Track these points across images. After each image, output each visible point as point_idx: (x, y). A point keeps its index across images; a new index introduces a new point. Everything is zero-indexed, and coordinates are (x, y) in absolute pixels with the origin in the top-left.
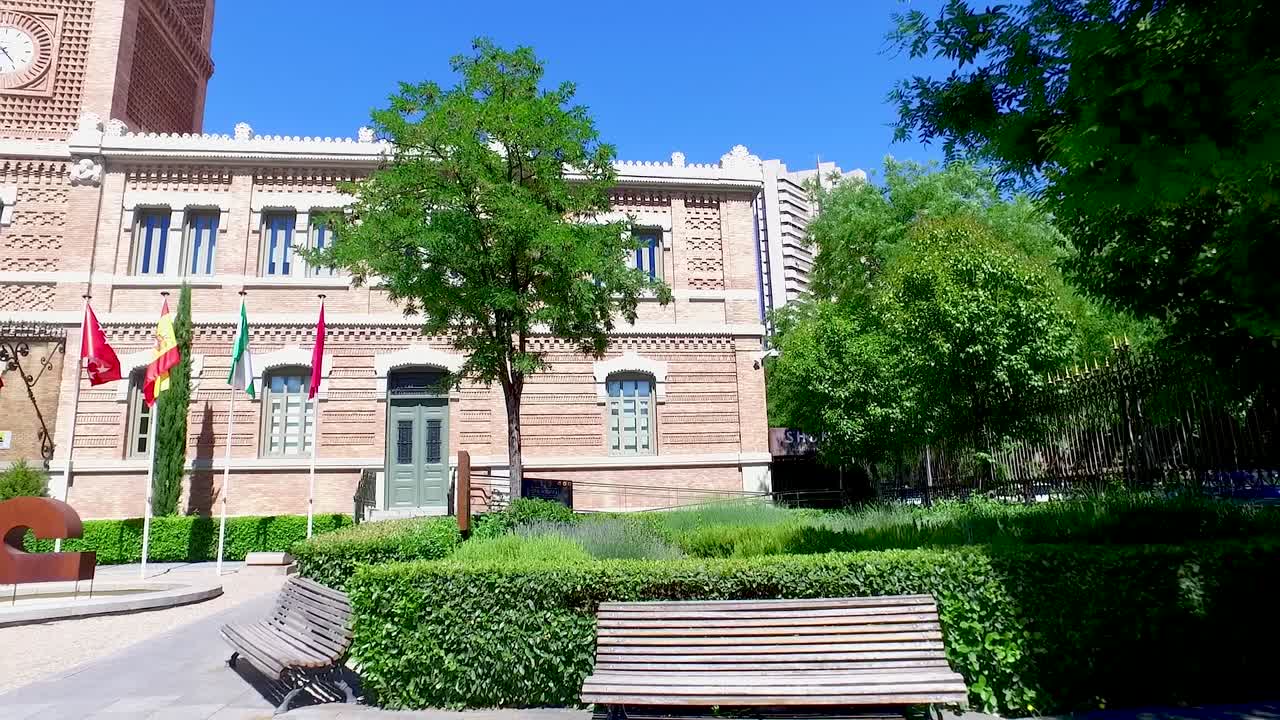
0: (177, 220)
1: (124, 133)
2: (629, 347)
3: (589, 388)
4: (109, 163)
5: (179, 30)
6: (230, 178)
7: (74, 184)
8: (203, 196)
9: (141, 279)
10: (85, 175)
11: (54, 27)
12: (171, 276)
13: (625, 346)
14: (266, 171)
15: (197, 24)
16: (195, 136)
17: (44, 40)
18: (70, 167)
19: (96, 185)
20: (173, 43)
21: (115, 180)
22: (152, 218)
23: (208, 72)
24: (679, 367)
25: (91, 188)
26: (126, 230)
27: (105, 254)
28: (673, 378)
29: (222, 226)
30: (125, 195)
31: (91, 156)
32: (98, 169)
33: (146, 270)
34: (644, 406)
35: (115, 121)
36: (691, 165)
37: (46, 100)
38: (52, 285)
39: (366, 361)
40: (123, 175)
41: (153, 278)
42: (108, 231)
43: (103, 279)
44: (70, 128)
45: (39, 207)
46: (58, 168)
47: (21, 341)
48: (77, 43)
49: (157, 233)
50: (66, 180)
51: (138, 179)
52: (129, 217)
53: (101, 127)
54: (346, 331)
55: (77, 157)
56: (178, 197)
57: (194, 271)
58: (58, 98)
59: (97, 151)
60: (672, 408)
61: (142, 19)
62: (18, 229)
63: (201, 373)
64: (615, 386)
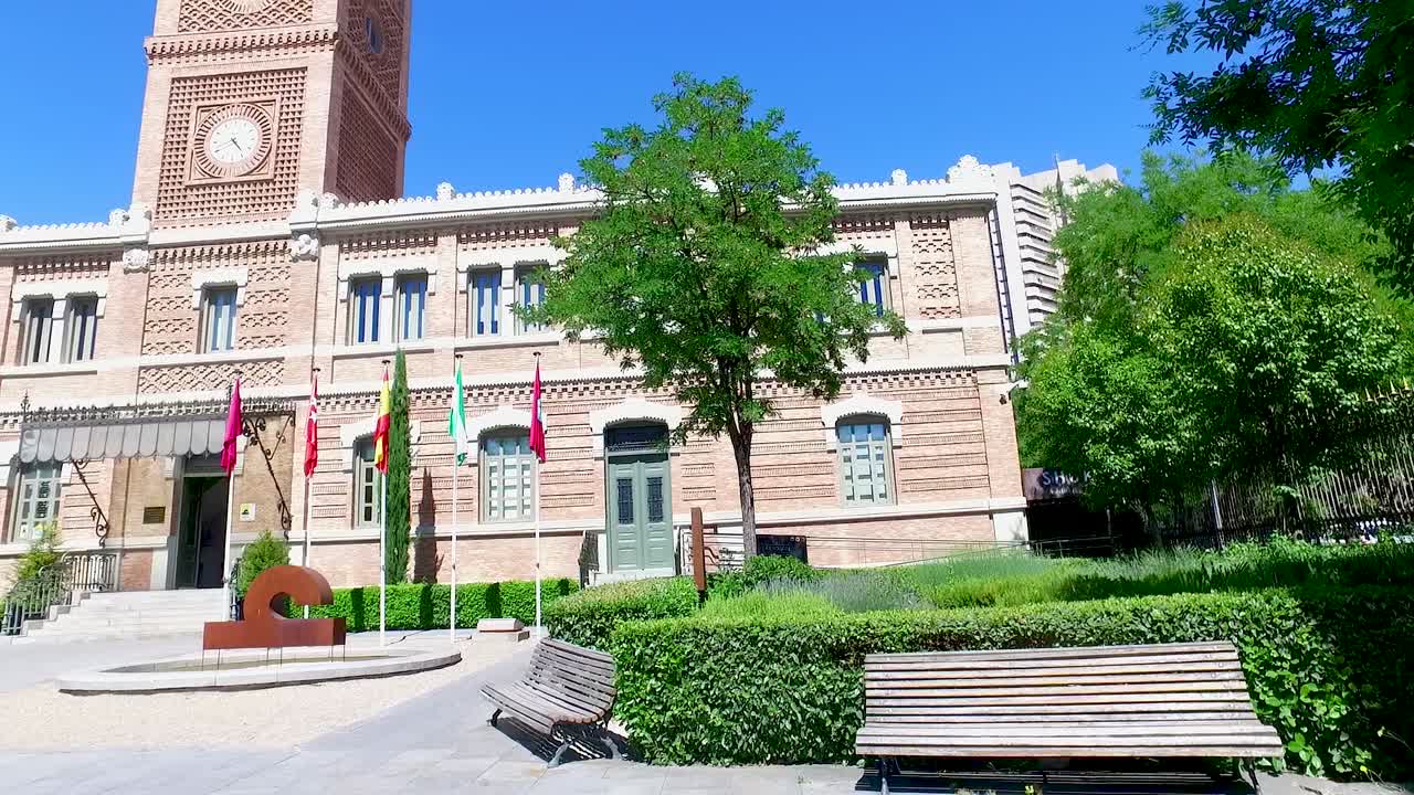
0: (388, 286)
1: (336, 205)
2: (859, 389)
3: (819, 435)
4: (324, 236)
5: (379, 97)
6: (436, 239)
7: (295, 260)
8: (411, 260)
9: (358, 348)
10: (304, 251)
11: (272, 112)
12: (386, 343)
13: (854, 386)
14: (470, 230)
15: (394, 85)
16: (401, 200)
17: (264, 125)
18: (290, 242)
19: (314, 259)
20: (373, 109)
21: (331, 251)
22: (365, 286)
23: (406, 136)
24: (915, 407)
25: (309, 263)
26: (342, 301)
27: (325, 326)
28: (909, 418)
29: (430, 289)
30: (343, 265)
31: (308, 232)
32: (315, 242)
33: (361, 339)
34: (879, 452)
35: (328, 195)
36: (915, 183)
37: (267, 182)
38: (280, 360)
39: (582, 418)
40: (337, 247)
41: (368, 346)
42: (326, 303)
43: (325, 351)
44: (289, 206)
45: (266, 286)
46: (280, 247)
47: (259, 416)
48: (292, 123)
49: (370, 300)
50: (288, 258)
51: (350, 249)
52: (344, 287)
53: (316, 203)
54: (559, 388)
55: (296, 234)
56: (386, 264)
57: (406, 336)
58: (278, 179)
59: (313, 226)
60: (911, 451)
61: (347, 92)
62: (251, 309)
63: (419, 439)
64: (846, 430)
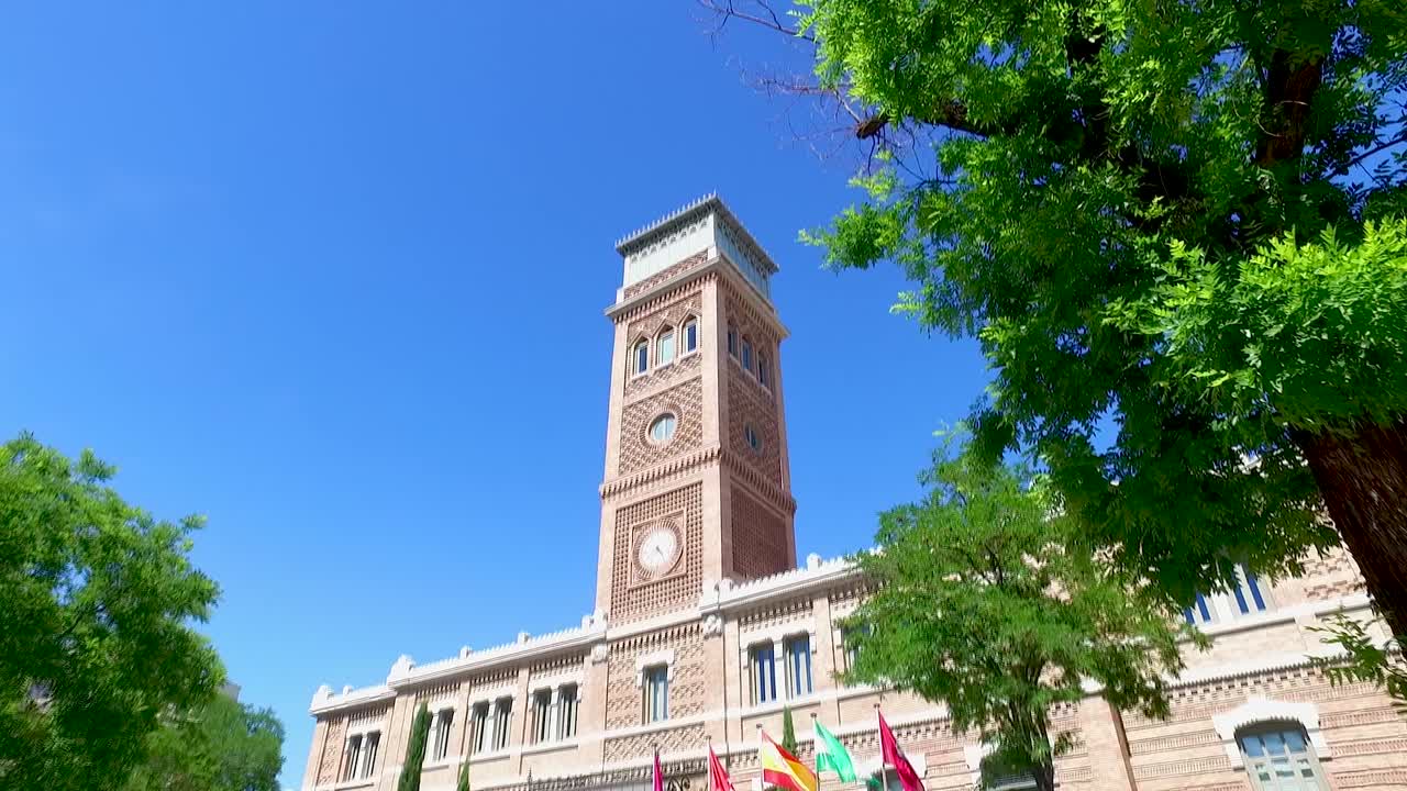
0: (778, 650)
1: (732, 587)
2: (1253, 691)
3: (1216, 750)
4: (725, 614)
5: (762, 487)
6: (811, 603)
7: (706, 638)
8: (792, 625)
10: (712, 629)
11: (681, 521)
12: (782, 701)
13: (1246, 689)
15: (777, 473)
16: (793, 572)
17: (677, 531)
18: (702, 625)
19: (720, 635)
20: (757, 497)
21: (732, 627)
22: (760, 652)
23: (792, 509)
24: (1336, 707)
25: (717, 638)
26: (745, 668)
27: (733, 691)
29: (812, 648)
30: (742, 637)
31: (714, 613)
32: (719, 621)
33: (763, 698)
35: (725, 580)
37: (683, 577)
38: (702, 724)
39: (957, 755)
40: (736, 623)
41: (769, 705)
42: (732, 671)
43: (735, 713)
44: (699, 594)
45: (687, 662)
46: (695, 628)
47: (684, 776)
48: (695, 526)
49: (767, 664)
50: (701, 637)
52: (745, 655)
53: (717, 588)
54: (932, 727)
55: (705, 616)
56: (775, 630)
57: (799, 692)
58: (690, 573)
59: (716, 608)
61: (735, 492)
62: (677, 683)
64: (1251, 743)
